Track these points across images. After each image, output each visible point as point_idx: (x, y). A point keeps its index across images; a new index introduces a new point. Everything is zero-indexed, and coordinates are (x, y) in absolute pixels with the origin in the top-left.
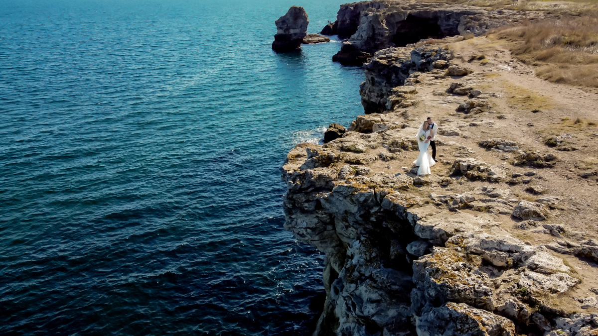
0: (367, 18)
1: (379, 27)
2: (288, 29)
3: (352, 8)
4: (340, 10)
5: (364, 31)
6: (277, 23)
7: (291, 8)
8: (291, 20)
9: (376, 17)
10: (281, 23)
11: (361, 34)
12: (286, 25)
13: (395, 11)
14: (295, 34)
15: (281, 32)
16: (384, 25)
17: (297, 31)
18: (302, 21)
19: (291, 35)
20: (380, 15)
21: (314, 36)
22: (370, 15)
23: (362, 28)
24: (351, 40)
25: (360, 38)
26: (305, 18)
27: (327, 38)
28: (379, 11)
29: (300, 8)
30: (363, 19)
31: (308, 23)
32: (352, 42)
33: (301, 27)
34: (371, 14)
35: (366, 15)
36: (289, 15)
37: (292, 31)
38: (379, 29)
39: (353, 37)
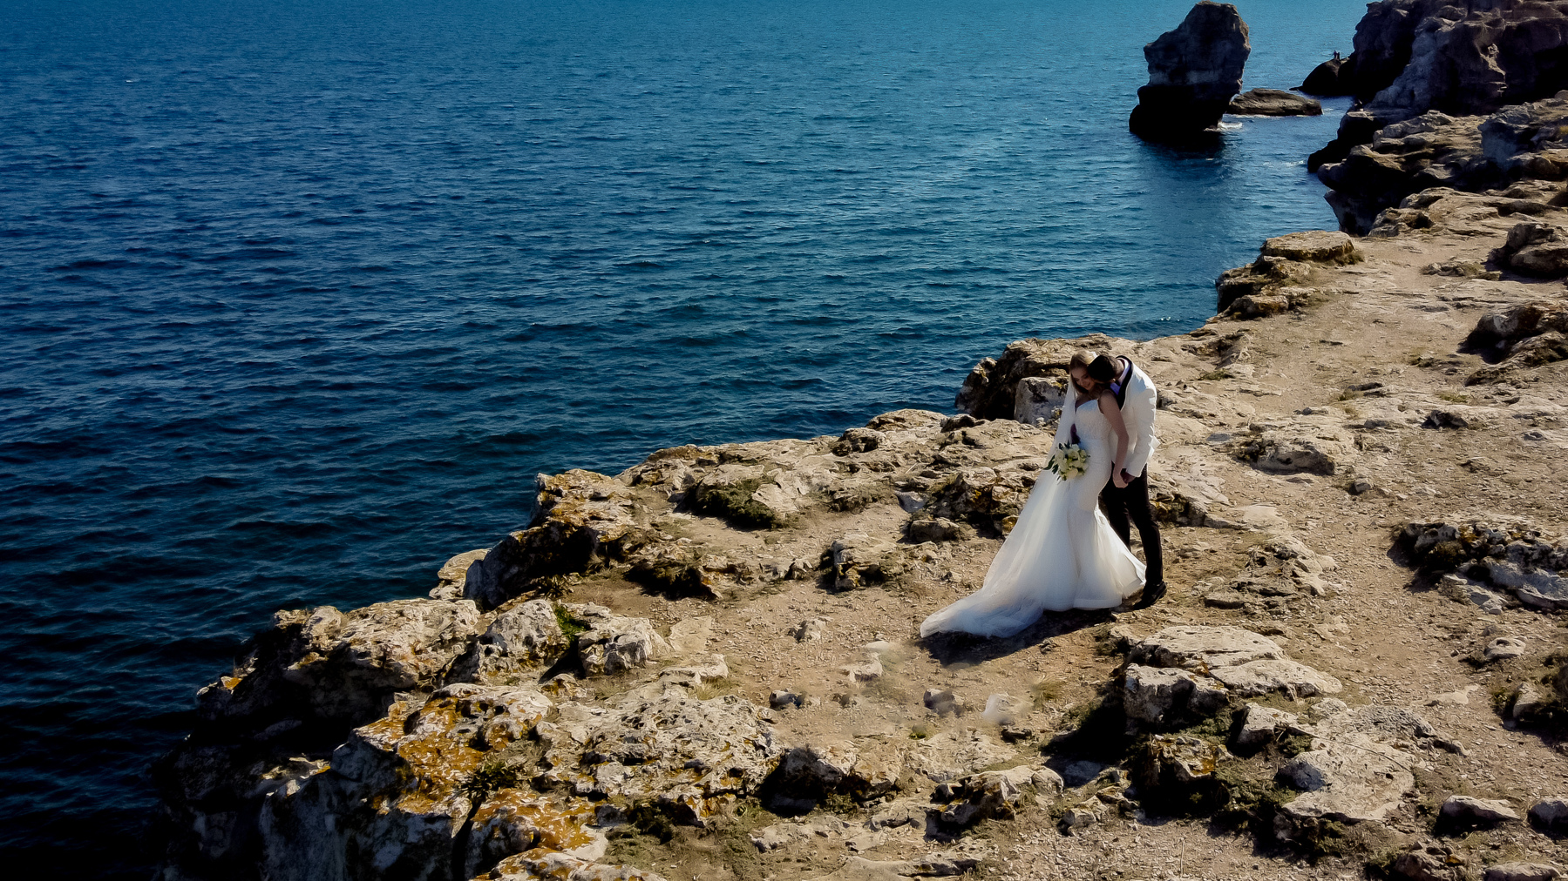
0: (1435, 38)
1: (1472, 66)
2: (1181, 71)
3: (1404, 12)
4: (1365, 20)
5: (1423, 78)
6: (1149, 52)
7: (1197, 7)
8: (1194, 44)
9: (1464, 36)
10: (1161, 53)
11: (1410, 86)
12: (1176, 60)
13: (1533, 18)
14: (1203, 86)
15: (1161, 78)
16: (1492, 63)
17: (1211, 76)
18: (1229, 46)
19: (1193, 86)
20: (1478, 29)
21: (1270, 96)
22: (1445, 29)
23: (1414, 70)
24: (1373, 108)
25: (1404, 101)
26: (1239, 38)
27: (1311, 101)
28: (1477, 17)
29: (1224, 6)
30: (1422, 41)
31: (1245, 53)
32: (1377, 111)
33: (1223, 66)
34: (1448, 25)
35: (1433, 28)
36: (1188, 28)
37: (1194, 78)
38: (1472, 73)
39: (1382, 96)
